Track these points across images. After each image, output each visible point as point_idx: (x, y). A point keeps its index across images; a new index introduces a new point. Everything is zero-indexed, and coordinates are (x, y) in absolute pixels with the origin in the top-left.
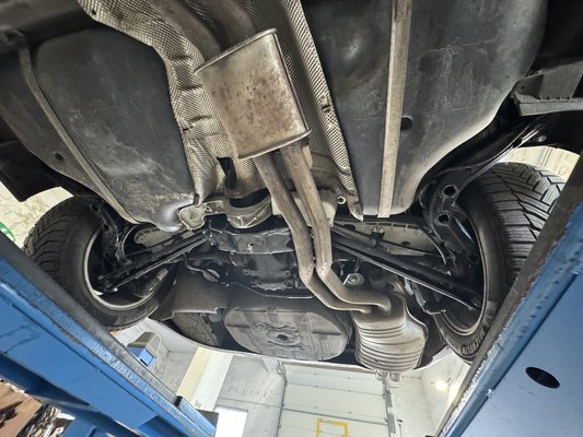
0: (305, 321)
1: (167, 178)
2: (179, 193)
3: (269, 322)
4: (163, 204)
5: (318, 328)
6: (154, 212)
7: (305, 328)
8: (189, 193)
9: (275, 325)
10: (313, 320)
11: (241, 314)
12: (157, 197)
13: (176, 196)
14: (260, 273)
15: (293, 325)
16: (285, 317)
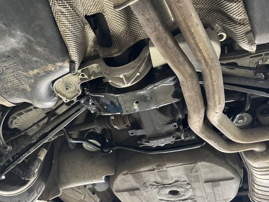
0: (196, 171)
1: (39, 49)
2: (54, 62)
3: (159, 180)
4: (38, 78)
5: (210, 176)
6: (29, 89)
7: (197, 179)
8: (64, 61)
9: (166, 182)
10: (205, 169)
11: (130, 177)
12: (31, 73)
13: (50, 67)
14: (146, 131)
15: (184, 178)
16: (175, 172)
